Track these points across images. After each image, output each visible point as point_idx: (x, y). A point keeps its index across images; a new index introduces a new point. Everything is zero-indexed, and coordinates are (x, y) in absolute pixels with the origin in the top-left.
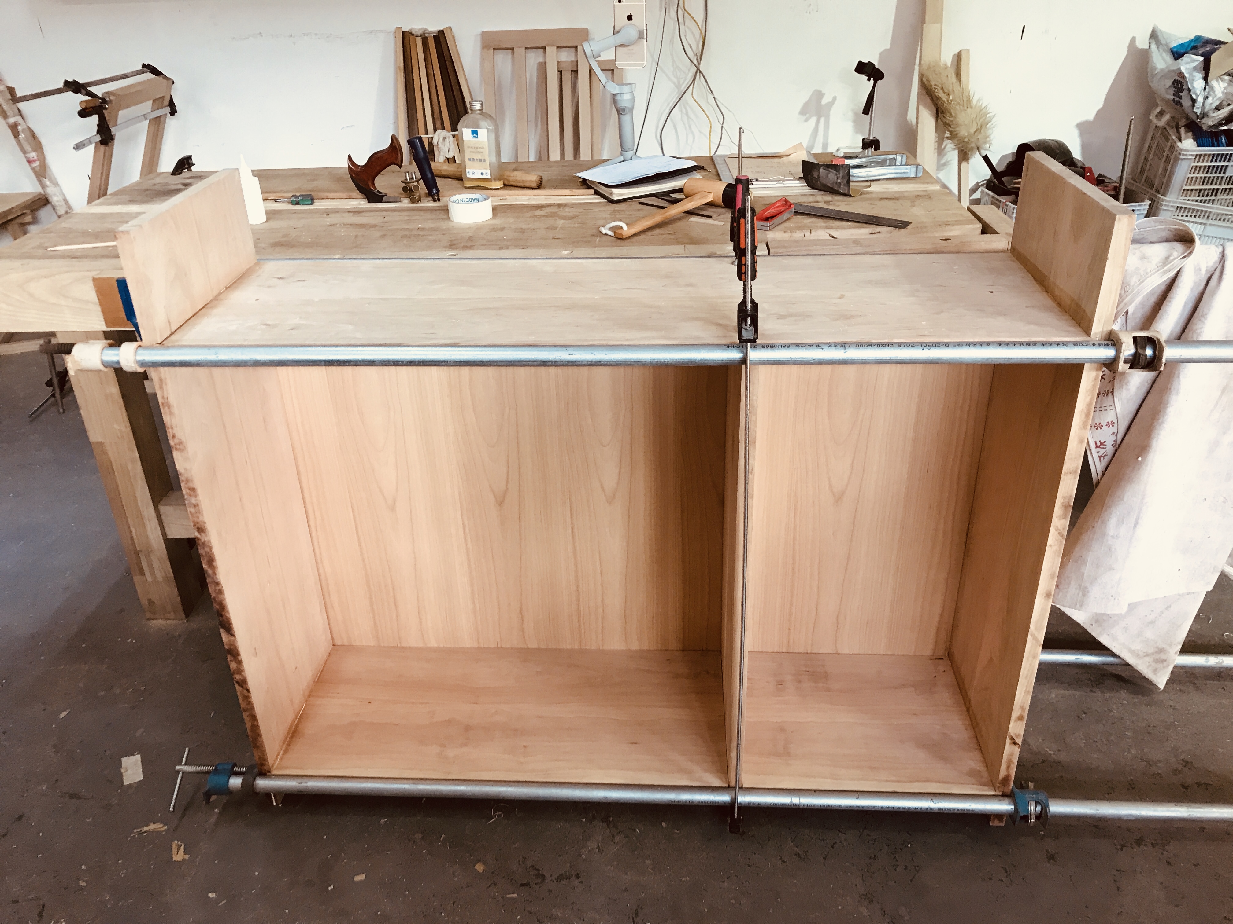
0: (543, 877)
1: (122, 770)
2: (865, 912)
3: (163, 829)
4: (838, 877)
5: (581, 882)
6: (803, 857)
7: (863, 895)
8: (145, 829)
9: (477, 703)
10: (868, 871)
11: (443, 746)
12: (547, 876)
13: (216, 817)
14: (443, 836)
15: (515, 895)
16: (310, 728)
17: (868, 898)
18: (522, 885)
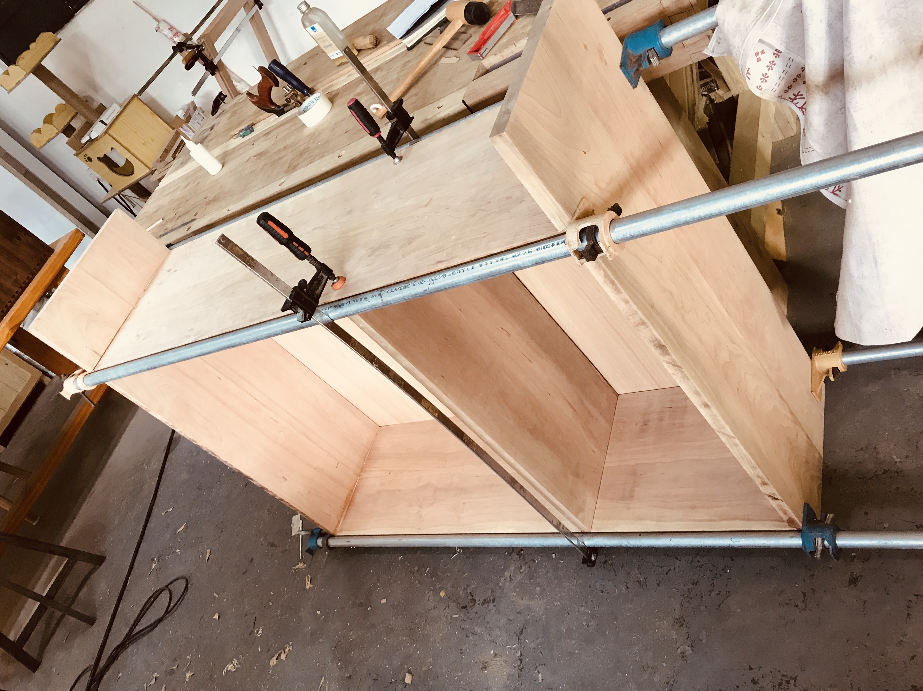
0: (475, 600)
1: (292, 526)
2: (674, 635)
3: (304, 567)
4: (663, 602)
5: (495, 606)
6: (642, 583)
7: (677, 619)
8: (297, 567)
9: (444, 468)
10: (687, 597)
11: (421, 507)
12: (477, 600)
13: (326, 557)
14: (428, 568)
15: (457, 616)
16: (359, 498)
17: (680, 622)
18: (463, 608)
